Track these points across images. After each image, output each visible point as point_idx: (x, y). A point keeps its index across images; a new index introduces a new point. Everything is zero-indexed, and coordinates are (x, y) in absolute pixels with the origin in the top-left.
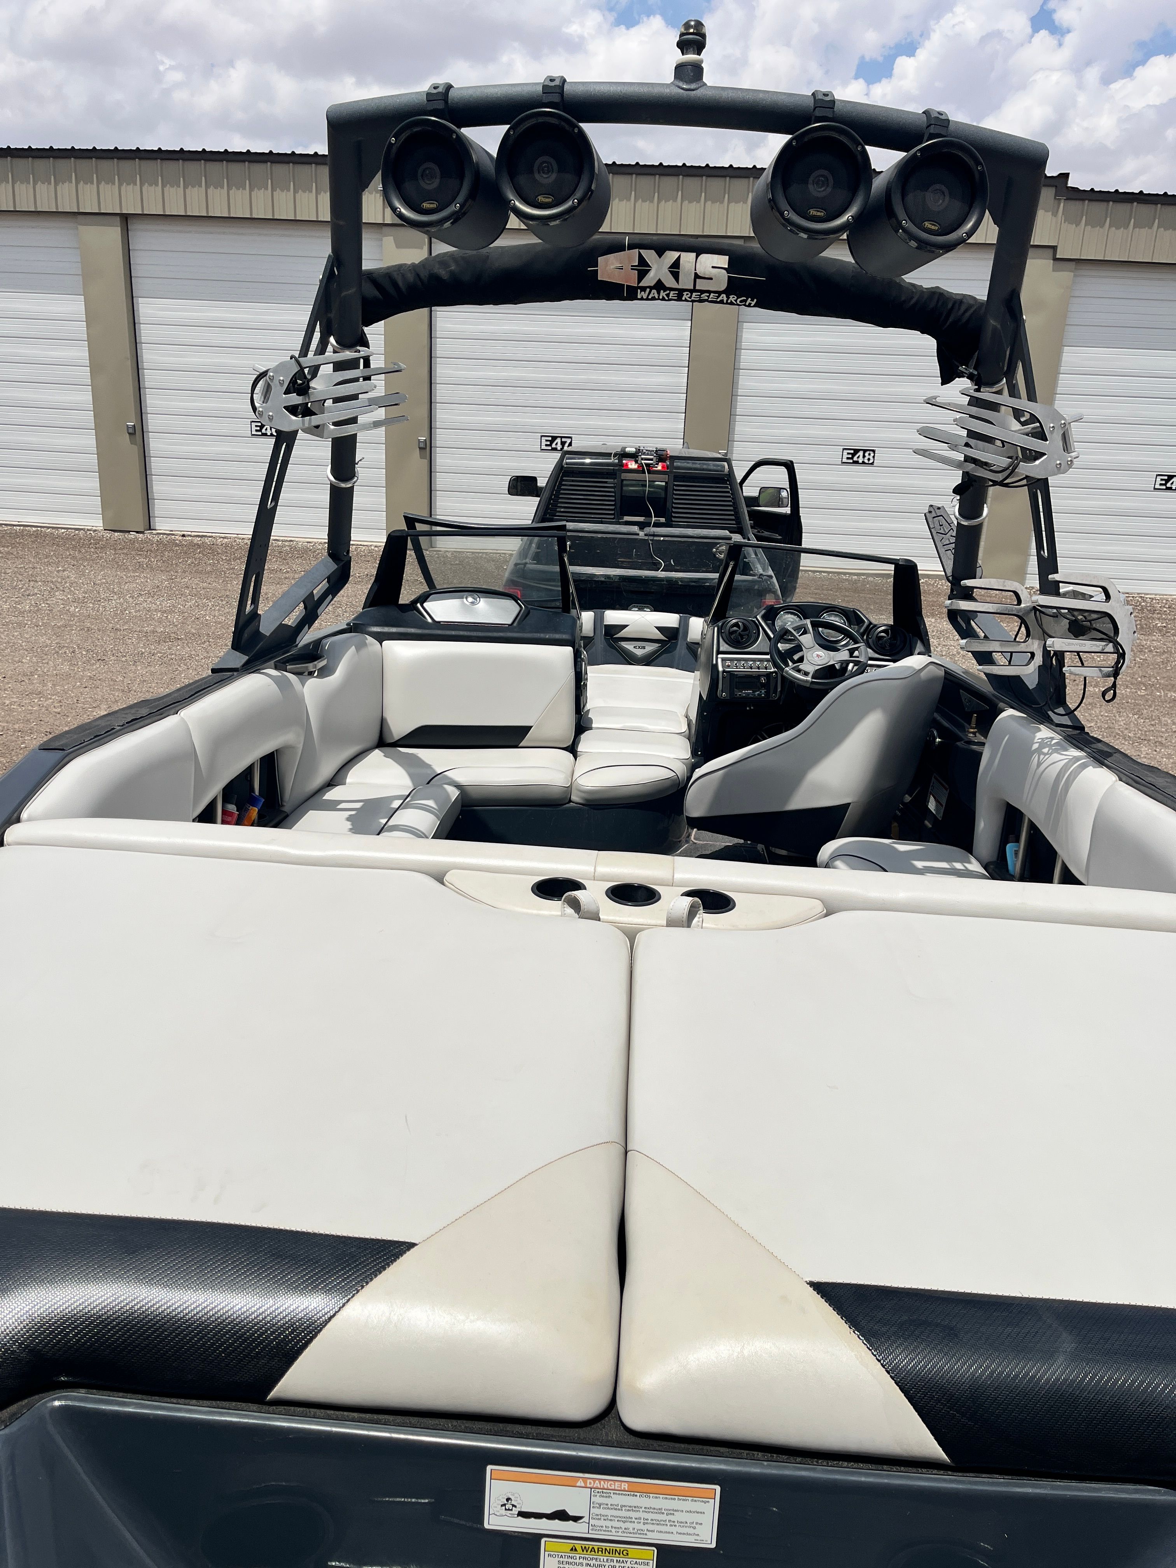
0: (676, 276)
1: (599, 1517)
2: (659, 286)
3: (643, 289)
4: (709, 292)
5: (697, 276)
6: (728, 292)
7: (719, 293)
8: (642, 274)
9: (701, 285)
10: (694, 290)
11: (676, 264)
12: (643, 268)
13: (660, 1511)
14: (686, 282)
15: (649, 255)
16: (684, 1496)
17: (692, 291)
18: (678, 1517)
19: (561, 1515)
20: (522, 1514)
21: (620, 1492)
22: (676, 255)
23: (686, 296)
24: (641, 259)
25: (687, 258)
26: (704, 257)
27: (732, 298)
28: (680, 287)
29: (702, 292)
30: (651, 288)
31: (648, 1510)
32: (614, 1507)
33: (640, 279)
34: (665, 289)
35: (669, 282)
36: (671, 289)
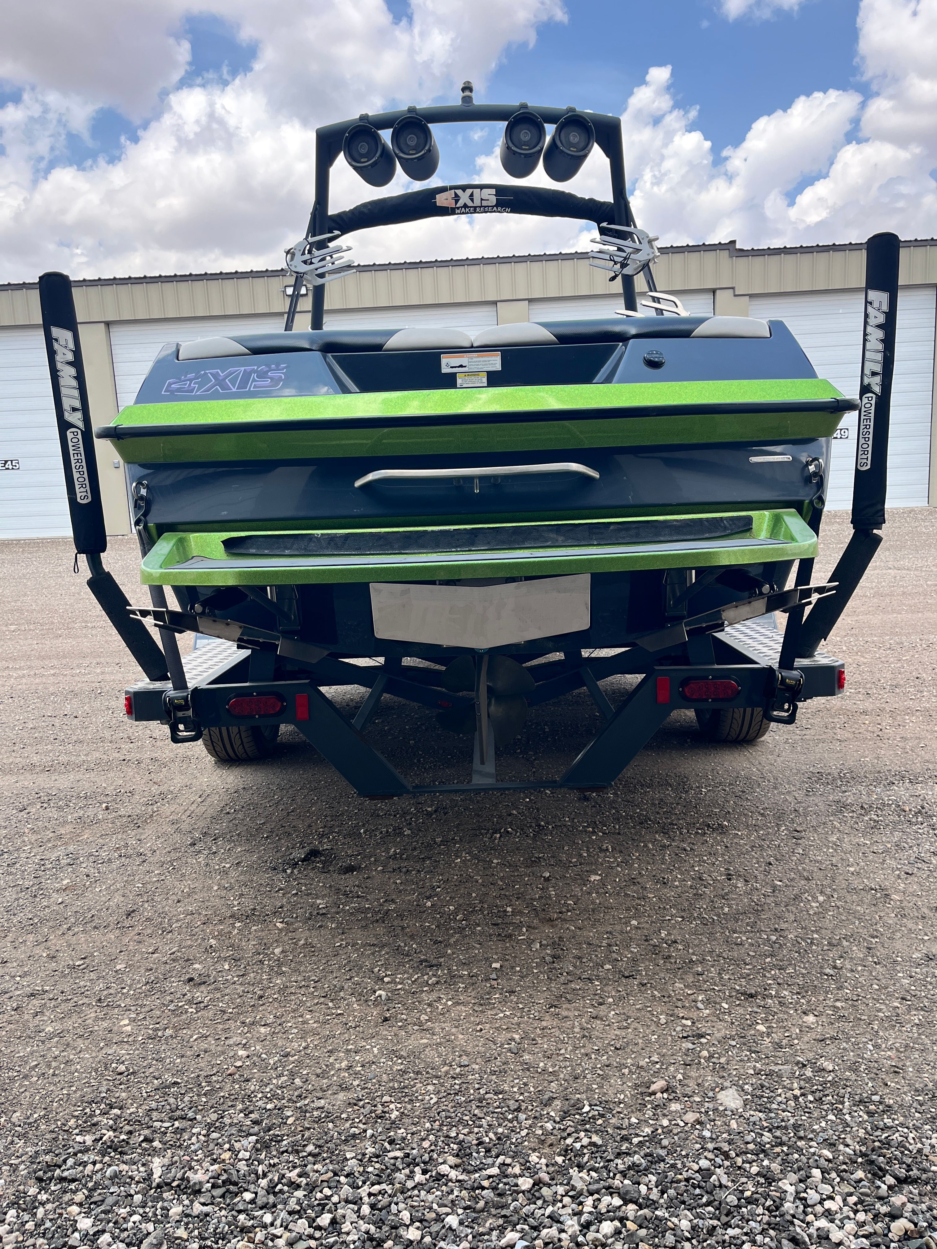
0: (472, 200)
1: (471, 365)
2: (465, 206)
3: (458, 208)
4: (489, 207)
5: (482, 199)
6: (497, 205)
7: (493, 207)
8: (457, 202)
9: (484, 203)
10: (482, 206)
11: (472, 195)
12: (457, 198)
13: (486, 361)
14: (477, 202)
15: (459, 192)
16: (492, 356)
17: (480, 207)
18: (491, 362)
19: (461, 366)
20: (452, 367)
21: (475, 357)
22: (471, 190)
23: (478, 210)
24: (455, 193)
25: (477, 192)
26: (484, 190)
27: (499, 209)
28: (475, 205)
29: (485, 207)
30: (462, 207)
31: (483, 361)
32: (475, 362)
33: (456, 203)
34: (468, 207)
35: (470, 204)
36: (471, 207)
